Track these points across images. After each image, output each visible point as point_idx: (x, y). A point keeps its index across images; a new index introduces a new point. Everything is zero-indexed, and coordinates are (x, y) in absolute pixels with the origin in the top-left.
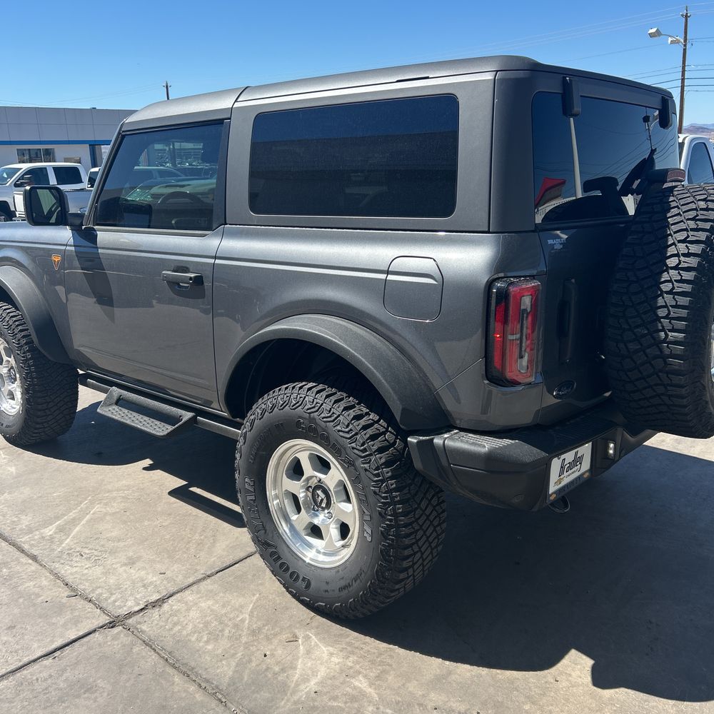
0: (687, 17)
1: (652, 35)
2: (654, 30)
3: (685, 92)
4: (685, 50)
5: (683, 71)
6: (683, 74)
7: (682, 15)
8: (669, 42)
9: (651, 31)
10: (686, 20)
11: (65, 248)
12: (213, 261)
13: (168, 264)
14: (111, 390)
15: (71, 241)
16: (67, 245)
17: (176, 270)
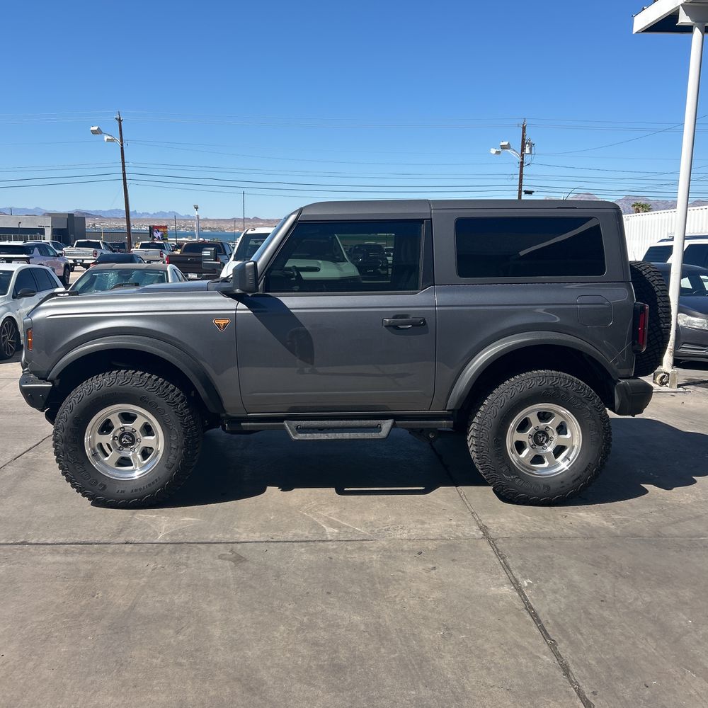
0: (120, 121)
1: (94, 132)
2: (95, 128)
3: (127, 185)
4: (122, 148)
5: (124, 167)
6: (124, 169)
7: (117, 119)
8: (106, 139)
9: (92, 129)
10: (120, 123)
11: (234, 312)
12: (434, 309)
13: (387, 314)
14: (285, 423)
15: (241, 306)
16: (236, 310)
17: (395, 317)
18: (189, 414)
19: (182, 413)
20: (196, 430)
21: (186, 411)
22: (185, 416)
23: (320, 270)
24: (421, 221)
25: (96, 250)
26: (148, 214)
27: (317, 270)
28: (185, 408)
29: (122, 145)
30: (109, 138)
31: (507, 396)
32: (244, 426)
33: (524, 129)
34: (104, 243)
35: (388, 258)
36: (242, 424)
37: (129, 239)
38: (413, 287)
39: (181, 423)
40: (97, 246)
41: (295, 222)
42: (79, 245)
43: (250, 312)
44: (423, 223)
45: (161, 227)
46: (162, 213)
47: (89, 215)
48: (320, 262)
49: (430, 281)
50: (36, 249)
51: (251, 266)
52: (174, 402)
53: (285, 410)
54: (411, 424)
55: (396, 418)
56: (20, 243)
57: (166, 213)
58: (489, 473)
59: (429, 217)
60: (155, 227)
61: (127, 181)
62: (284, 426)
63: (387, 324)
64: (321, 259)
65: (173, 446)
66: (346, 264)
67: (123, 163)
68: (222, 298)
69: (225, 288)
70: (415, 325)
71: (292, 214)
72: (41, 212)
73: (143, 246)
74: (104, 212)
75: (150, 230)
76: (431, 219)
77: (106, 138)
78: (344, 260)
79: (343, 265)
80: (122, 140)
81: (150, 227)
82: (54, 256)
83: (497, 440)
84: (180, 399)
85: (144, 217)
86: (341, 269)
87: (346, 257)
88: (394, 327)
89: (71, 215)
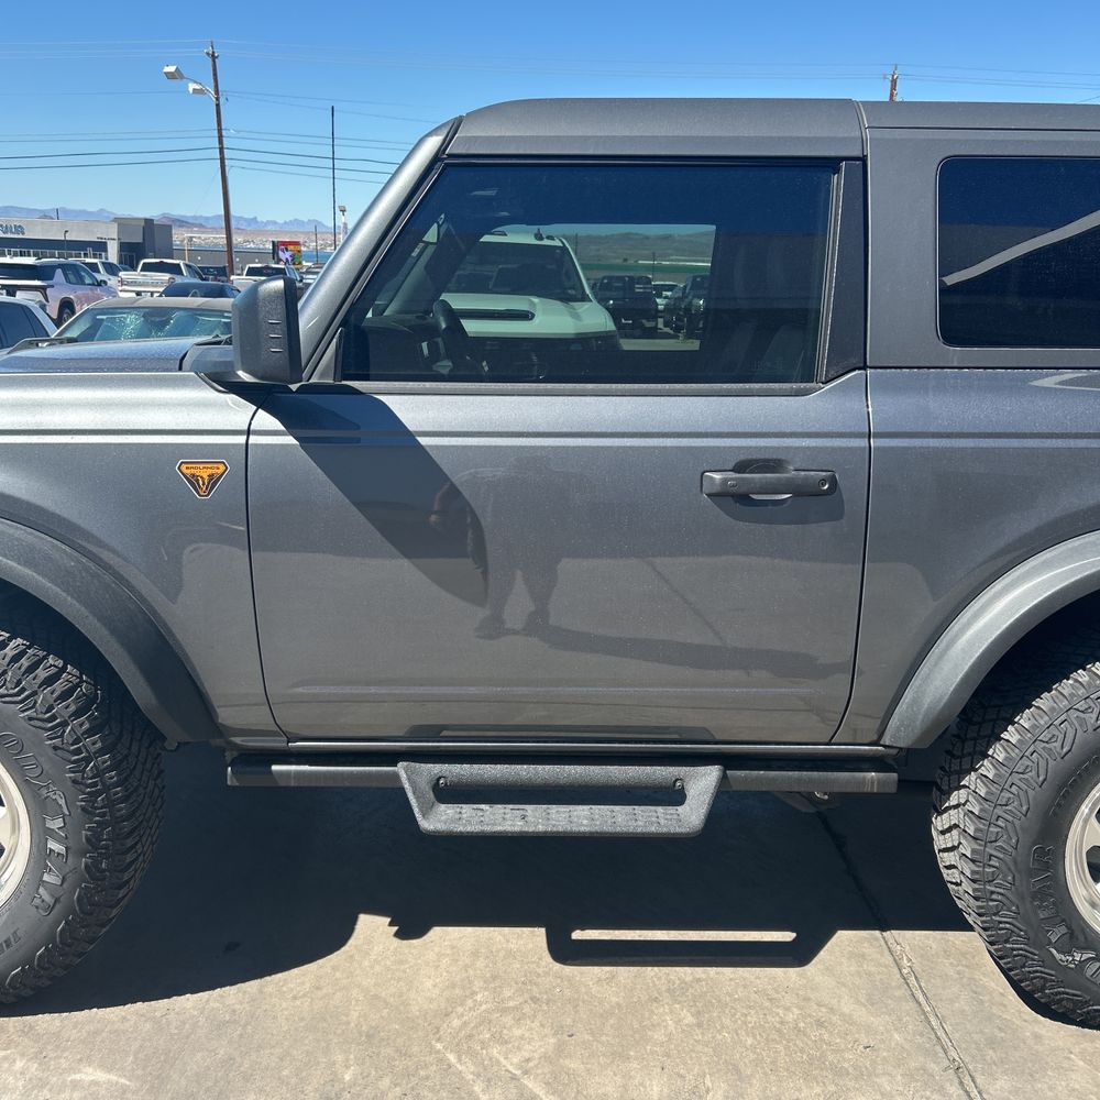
0: (214, 57)
1: (170, 76)
2: (172, 69)
3: (227, 169)
4: (218, 105)
5: (220, 137)
6: (221, 142)
7: (208, 54)
8: (191, 91)
9: (167, 69)
10: (214, 61)
11: (241, 439)
12: (863, 443)
13: (713, 459)
14: (401, 769)
15: (265, 420)
16: (248, 432)
17: (741, 467)
18: (101, 752)
19: (78, 752)
20: (125, 799)
21: (93, 743)
22: (87, 760)
23: (533, 316)
24: (831, 164)
25: (174, 276)
26: (275, 223)
27: (525, 316)
28: (90, 733)
29: (217, 99)
30: (198, 87)
31: (1082, 722)
32: (281, 773)
33: (894, 83)
34: (187, 265)
35: (658, 300)
36: (275, 768)
37: (231, 261)
38: (799, 371)
39: (74, 782)
40: (175, 269)
41: (436, 159)
42: (147, 267)
43: (290, 440)
44: (837, 171)
45: (291, 243)
46: (297, 222)
47: (182, 223)
48: (536, 300)
49: (852, 355)
50: (59, 271)
51: (274, 295)
52: (53, 718)
53: (401, 734)
54: (774, 780)
55: (728, 761)
56: (30, 261)
57: (303, 222)
58: (1007, 941)
59: (857, 153)
60: (284, 243)
61: (227, 162)
62: (396, 776)
63: (715, 490)
64: (539, 296)
65: (53, 845)
66: (586, 305)
67: (220, 131)
68: (210, 394)
69: (216, 364)
70: (803, 492)
71: (429, 134)
72: (108, 217)
73: (252, 272)
74: (207, 219)
75: (273, 249)
76: (863, 159)
77: (192, 87)
78: (584, 298)
79: (582, 307)
80: (217, 92)
81: (273, 242)
82: (93, 284)
83: (1042, 852)
84: (73, 708)
85: (269, 228)
86: (576, 316)
87: (588, 291)
88: (736, 500)
89: (149, 222)
